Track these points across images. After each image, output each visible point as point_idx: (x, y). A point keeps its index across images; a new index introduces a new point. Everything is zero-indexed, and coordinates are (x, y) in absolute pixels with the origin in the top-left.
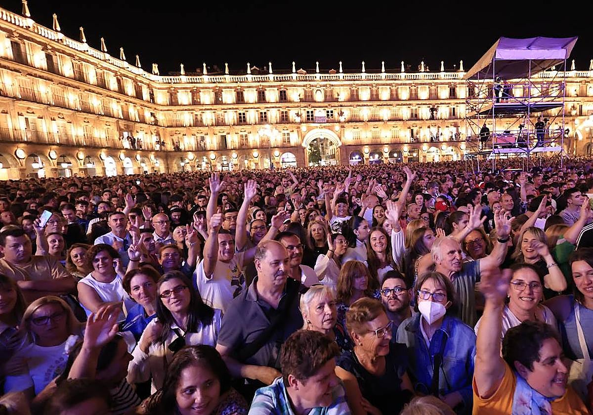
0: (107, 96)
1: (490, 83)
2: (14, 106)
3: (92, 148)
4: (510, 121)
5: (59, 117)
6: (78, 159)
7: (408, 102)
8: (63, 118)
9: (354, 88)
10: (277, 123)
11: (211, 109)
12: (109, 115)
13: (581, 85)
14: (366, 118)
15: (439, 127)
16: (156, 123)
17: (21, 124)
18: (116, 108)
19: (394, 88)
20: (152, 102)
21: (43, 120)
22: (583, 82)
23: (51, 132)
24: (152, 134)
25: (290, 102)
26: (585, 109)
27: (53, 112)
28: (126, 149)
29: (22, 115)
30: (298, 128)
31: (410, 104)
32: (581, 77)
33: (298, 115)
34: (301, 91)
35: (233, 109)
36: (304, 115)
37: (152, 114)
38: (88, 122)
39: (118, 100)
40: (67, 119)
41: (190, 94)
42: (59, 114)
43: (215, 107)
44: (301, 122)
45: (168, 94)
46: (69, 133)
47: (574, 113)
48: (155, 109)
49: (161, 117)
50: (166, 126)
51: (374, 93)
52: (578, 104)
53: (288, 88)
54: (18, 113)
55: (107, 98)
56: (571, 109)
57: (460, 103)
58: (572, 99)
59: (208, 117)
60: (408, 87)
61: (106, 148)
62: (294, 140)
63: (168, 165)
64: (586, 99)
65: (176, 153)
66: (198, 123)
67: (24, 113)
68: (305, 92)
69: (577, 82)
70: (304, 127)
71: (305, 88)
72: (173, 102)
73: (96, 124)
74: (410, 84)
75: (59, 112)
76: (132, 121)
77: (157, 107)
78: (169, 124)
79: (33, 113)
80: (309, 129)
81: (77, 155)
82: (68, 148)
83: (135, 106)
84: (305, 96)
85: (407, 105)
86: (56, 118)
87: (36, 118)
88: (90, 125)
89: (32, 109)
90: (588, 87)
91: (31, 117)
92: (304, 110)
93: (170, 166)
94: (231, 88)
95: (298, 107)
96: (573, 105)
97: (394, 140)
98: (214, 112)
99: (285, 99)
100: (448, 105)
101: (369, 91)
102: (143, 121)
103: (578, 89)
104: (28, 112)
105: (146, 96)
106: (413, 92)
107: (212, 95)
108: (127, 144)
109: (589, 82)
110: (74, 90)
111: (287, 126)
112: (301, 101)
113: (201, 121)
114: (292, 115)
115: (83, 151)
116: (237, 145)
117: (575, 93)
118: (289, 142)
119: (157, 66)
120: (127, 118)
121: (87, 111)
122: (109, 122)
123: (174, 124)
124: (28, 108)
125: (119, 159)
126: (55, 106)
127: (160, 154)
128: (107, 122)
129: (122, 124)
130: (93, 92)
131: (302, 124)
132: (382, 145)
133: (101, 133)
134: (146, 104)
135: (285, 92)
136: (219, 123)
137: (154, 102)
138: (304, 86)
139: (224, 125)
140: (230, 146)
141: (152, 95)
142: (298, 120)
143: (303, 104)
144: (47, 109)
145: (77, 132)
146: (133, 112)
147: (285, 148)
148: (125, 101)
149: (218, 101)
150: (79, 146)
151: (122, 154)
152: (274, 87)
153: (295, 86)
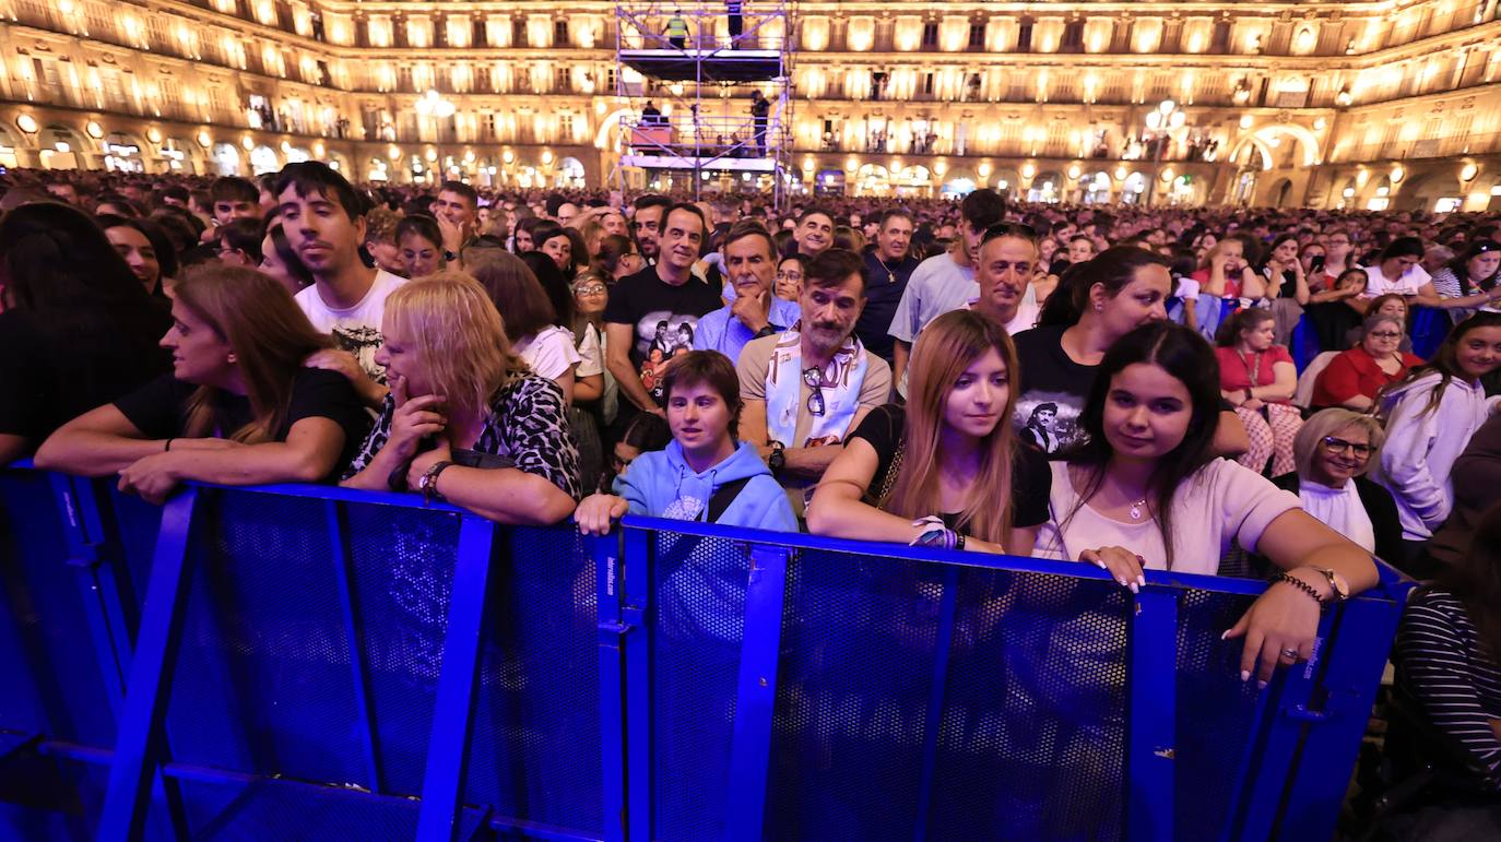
0: (213, 23)
1: (1027, 14)
2: (8, 35)
3: (179, 123)
4: (1063, 112)
5: (105, 61)
6: (150, 141)
7: (823, 57)
8: (114, 63)
9: (706, 20)
10: (548, 93)
11: (427, 58)
12: (212, 59)
13: (1278, 24)
15: (889, 119)
16: (327, 82)
17: (24, 69)
18: (232, 48)
19: (794, 21)
20: (319, 37)
21: (70, 65)
22: (1286, 16)
23: (89, 86)
24: (318, 103)
25: (575, 47)
26: (1275, 89)
27: (91, 50)
28: (254, 130)
29: (27, 54)
30: (589, 105)
31: (827, 62)
33: (589, 77)
34: (596, 24)
35: (467, 58)
36: (603, 78)
37: (321, 65)
38: (169, 73)
39: (237, 32)
40: (123, 65)
41: (390, 24)
42: (105, 54)
43: (435, 53)
44: (596, 93)
45: (352, 24)
46: (128, 92)
47: (1241, 97)
48: (328, 53)
49: (340, 71)
50: (351, 88)
52: (1260, 74)
53: (572, 15)
54: (18, 49)
55: (211, 26)
56: (1236, 89)
57: (945, 63)
58: (1244, 61)
59: (423, 75)
60: (826, 18)
61: (207, 124)
62: (580, 131)
63: (357, 167)
64: (1284, 61)
65: (366, 145)
66: (405, 86)
67: (29, 49)
68: (606, 25)
69: (1268, 15)
70: (600, 105)
71: (605, 16)
72: (362, 40)
73: (189, 77)
74: (832, 13)
75: (104, 50)
76: (271, 76)
77: (333, 50)
78: (357, 86)
79: (48, 50)
80: (611, 109)
81: (146, 134)
82: (124, 120)
83: (278, 46)
84: (606, 35)
85: (819, 62)
86: (98, 61)
87: (55, 59)
88: (173, 79)
89: (46, 43)
90: (1298, 30)
91: (46, 59)
92: (603, 66)
93: (360, 170)
94: (463, 12)
95: (590, 59)
96: (1242, 77)
98: (434, 65)
99: (566, 39)
100: (915, 66)
102: (294, 75)
103: (1266, 33)
104: (37, 49)
105: (303, 22)
106: (838, 33)
107: (430, 26)
108: (255, 120)
109: (1303, 15)
110: (135, 10)
111: (569, 99)
112: (598, 45)
113: (411, 83)
114: (578, 78)
115: (158, 127)
116: (474, 135)
117: (1257, 44)
118: (571, 134)
120: (256, 67)
121: (162, 49)
122: (216, 75)
123: (365, 85)
124: (39, 41)
125: (240, 148)
126: (91, 38)
127: (337, 144)
128: (211, 74)
129: (246, 80)
130: (179, 13)
131: (597, 98)
133: (197, 97)
134: (305, 42)
135: (565, 25)
137: (324, 41)
138: (604, 12)
139: (451, 90)
140: (462, 136)
141: (318, 28)
142: (588, 87)
143: (601, 54)
144: (78, 44)
145: (145, 91)
146: (273, 58)
147: (564, 147)
148: (255, 34)
149: (439, 42)
150: (148, 116)
151: (247, 141)
152: (545, 12)
153: (584, 11)
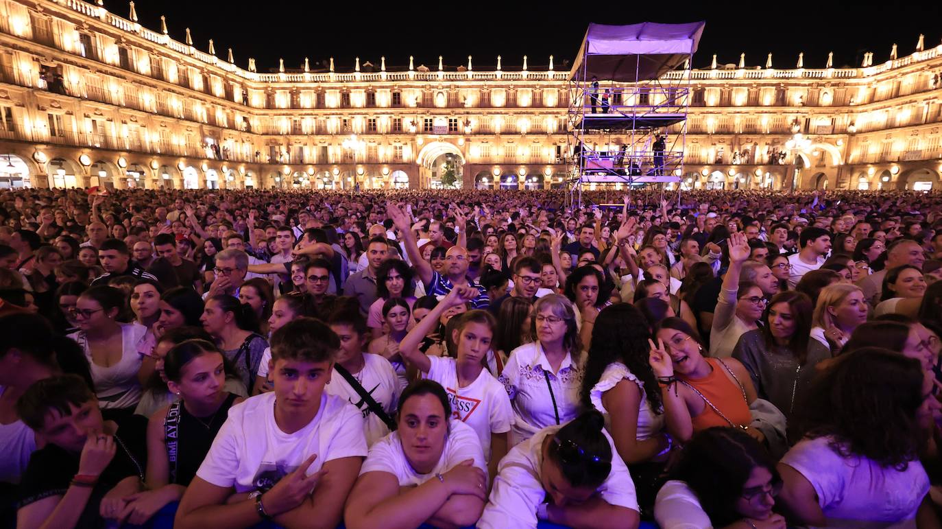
0: (191, 96)
2: (80, 106)
3: (169, 157)
4: (697, 139)
5: (131, 120)
6: (152, 168)
7: (555, 110)
8: (136, 121)
9: (485, 91)
10: (387, 133)
11: (312, 114)
12: (190, 118)
13: (811, 90)
14: (498, 130)
16: (249, 130)
17: (87, 126)
18: (200, 111)
19: (538, 91)
20: (245, 104)
21: (113, 123)
22: (815, 86)
23: (121, 136)
24: (243, 142)
25: (405, 107)
26: (814, 124)
27: (124, 114)
28: (209, 159)
29: (90, 117)
30: (413, 140)
31: (558, 113)
32: (812, 78)
33: (413, 124)
34: (418, 94)
35: (337, 114)
36: (421, 124)
37: (245, 119)
38: (165, 126)
39: (203, 102)
40: (141, 123)
41: (289, 95)
42: (132, 116)
43: (316, 111)
44: (417, 133)
45: (265, 95)
46: (142, 138)
47: (796, 129)
48: (249, 113)
49: (255, 123)
50: (261, 133)
51: (511, 97)
52: (804, 117)
53: (403, 89)
54: (85, 114)
55: (190, 98)
56: (792, 124)
58: (795, 110)
59: (308, 124)
60: (556, 89)
61: (184, 157)
62: (407, 154)
63: (261, 180)
64: (817, 110)
65: (269, 166)
66: (296, 131)
67: (91, 114)
68: (424, 94)
69: (805, 85)
70: (420, 139)
71: (423, 89)
72: (270, 105)
73: (175, 129)
74: (559, 86)
75: (131, 114)
76: (219, 127)
77: (252, 111)
78: (265, 131)
79: (101, 115)
80: (426, 142)
81: (150, 163)
82: (139, 155)
83: (223, 109)
84: (424, 99)
85: (553, 113)
86: (128, 121)
87: (104, 120)
88: (167, 130)
89: (100, 110)
90: (822, 93)
91: (99, 120)
92: (422, 117)
93: (263, 181)
94: (336, 88)
95: (414, 113)
96: (795, 118)
97: (533, 160)
98: (315, 118)
99: (399, 103)
101: (504, 94)
102: (232, 126)
103: (805, 95)
104: (95, 114)
105: (238, 97)
106: (563, 97)
107: (314, 96)
108: (210, 153)
109: (824, 85)
110: (150, 90)
111: (400, 137)
112: (419, 106)
113: (300, 129)
114: (406, 124)
115: (157, 159)
116: (339, 158)
117: (801, 100)
118: (401, 157)
119: (254, 61)
120: (212, 122)
121: (164, 113)
122: (191, 127)
123: (270, 130)
124: (96, 109)
125: (200, 170)
126: (127, 107)
127: (251, 166)
128: (188, 127)
129: (206, 129)
130: (173, 91)
131: (418, 135)
132: (517, 165)
133: (180, 140)
134: (238, 107)
135: (399, 94)
136: (320, 131)
137: (248, 105)
138: (423, 87)
139: (326, 133)
140: (331, 159)
141: (246, 98)
142: (413, 129)
143: (420, 110)
144: (118, 110)
145: (152, 138)
146: (221, 117)
147: (396, 164)
148: (212, 103)
149: (320, 104)
150: (153, 153)
151: (204, 165)
152: (387, 87)
153: (411, 87)
